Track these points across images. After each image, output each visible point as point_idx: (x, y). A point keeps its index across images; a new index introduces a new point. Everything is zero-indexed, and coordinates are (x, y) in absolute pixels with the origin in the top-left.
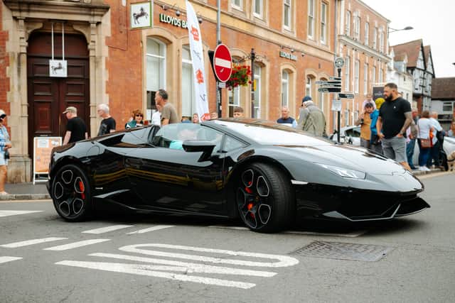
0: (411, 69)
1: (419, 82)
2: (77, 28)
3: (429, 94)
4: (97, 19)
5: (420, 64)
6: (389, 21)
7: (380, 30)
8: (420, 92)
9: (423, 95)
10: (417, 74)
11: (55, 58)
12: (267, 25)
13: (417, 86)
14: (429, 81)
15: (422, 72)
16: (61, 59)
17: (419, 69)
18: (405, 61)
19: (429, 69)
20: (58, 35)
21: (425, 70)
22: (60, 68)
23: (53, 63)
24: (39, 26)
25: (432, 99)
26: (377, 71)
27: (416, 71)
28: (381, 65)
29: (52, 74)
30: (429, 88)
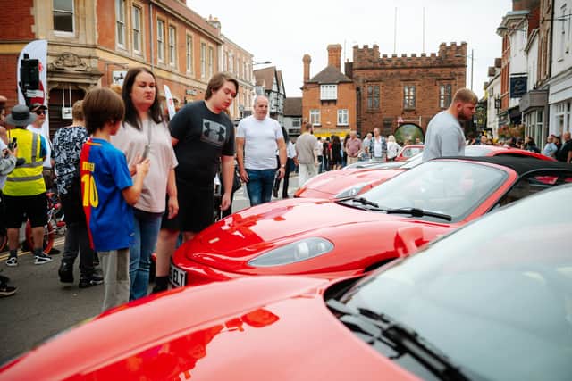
0: (268, 92)
1: (274, 102)
2: (81, 87)
3: (282, 112)
4: (95, 82)
5: (274, 88)
6: (252, 56)
7: (247, 64)
8: (274, 110)
9: (277, 113)
10: (273, 95)
11: (66, 106)
12: (178, 71)
13: (273, 106)
14: (281, 101)
15: (276, 94)
16: (69, 106)
17: (274, 92)
18: (264, 86)
19: (282, 91)
20: (67, 91)
21: (278, 92)
22: (69, 113)
23: (64, 110)
24: (56, 86)
25: (285, 116)
26: (245, 97)
27: (272, 94)
28: (248, 92)
29: (64, 117)
30: (281, 107)
